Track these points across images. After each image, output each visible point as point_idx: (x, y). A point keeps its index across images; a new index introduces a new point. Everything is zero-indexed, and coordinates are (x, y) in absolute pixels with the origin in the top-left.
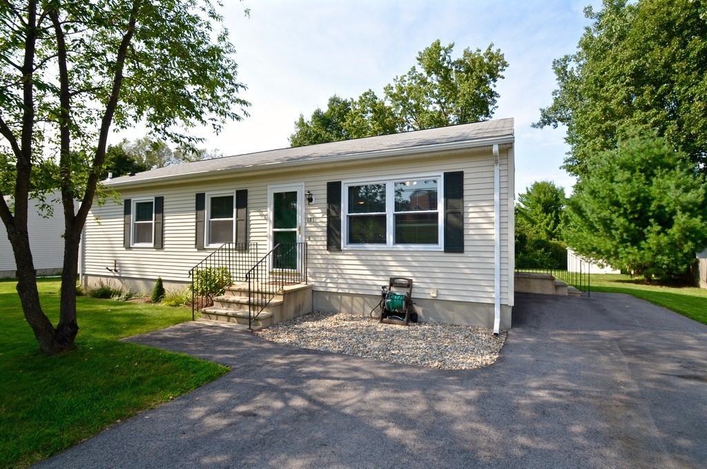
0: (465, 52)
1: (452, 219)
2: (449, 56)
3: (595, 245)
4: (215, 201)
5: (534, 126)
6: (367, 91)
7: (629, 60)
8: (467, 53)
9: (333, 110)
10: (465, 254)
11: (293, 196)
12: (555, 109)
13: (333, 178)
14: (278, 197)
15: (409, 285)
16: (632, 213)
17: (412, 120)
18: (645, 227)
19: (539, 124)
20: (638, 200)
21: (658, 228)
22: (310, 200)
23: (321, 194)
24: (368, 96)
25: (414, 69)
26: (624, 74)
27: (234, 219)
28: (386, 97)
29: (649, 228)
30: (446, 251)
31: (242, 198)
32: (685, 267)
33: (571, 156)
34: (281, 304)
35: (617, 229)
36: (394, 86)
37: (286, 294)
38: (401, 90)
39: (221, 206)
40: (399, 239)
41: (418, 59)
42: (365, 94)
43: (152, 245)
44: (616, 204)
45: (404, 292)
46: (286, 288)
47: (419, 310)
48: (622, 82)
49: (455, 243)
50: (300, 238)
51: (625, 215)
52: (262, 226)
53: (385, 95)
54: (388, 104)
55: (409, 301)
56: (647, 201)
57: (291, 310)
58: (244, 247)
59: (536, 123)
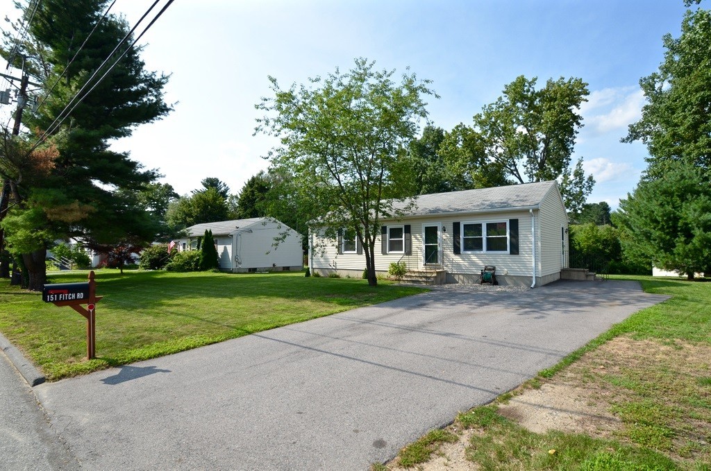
0: (548, 82)
1: (514, 240)
2: (533, 88)
3: (643, 251)
4: (391, 230)
5: (623, 141)
6: (459, 124)
7: (697, 91)
8: (550, 84)
9: (428, 137)
10: (520, 255)
11: (436, 228)
12: (642, 124)
13: (456, 220)
14: (427, 229)
15: (494, 269)
16: (668, 228)
17: (499, 140)
18: (675, 237)
19: (628, 138)
20: (669, 219)
21: (683, 239)
22: (445, 230)
23: (450, 228)
24: (460, 129)
25: (500, 99)
26: (692, 104)
27: (403, 239)
28: (476, 125)
29: (677, 239)
30: (511, 254)
31: (408, 229)
32: (705, 266)
33: (646, 174)
34: (436, 277)
35: (655, 240)
36: (483, 113)
37: (437, 272)
38: (489, 115)
39: (396, 233)
40: (489, 249)
41: (504, 92)
42: (457, 127)
43: (356, 252)
44: (656, 221)
45: (492, 272)
46: (438, 271)
47: (498, 280)
48: (690, 111)
49: (515, 250)
50: (439, 249)
51: (662, 229)
52: (419, 244)
53: (474, 123)
54: (478, 130)
55: (494, 276)
56: (676, 219)
57: (439, 279)
58: (409, 253)
59: (625, 137)
